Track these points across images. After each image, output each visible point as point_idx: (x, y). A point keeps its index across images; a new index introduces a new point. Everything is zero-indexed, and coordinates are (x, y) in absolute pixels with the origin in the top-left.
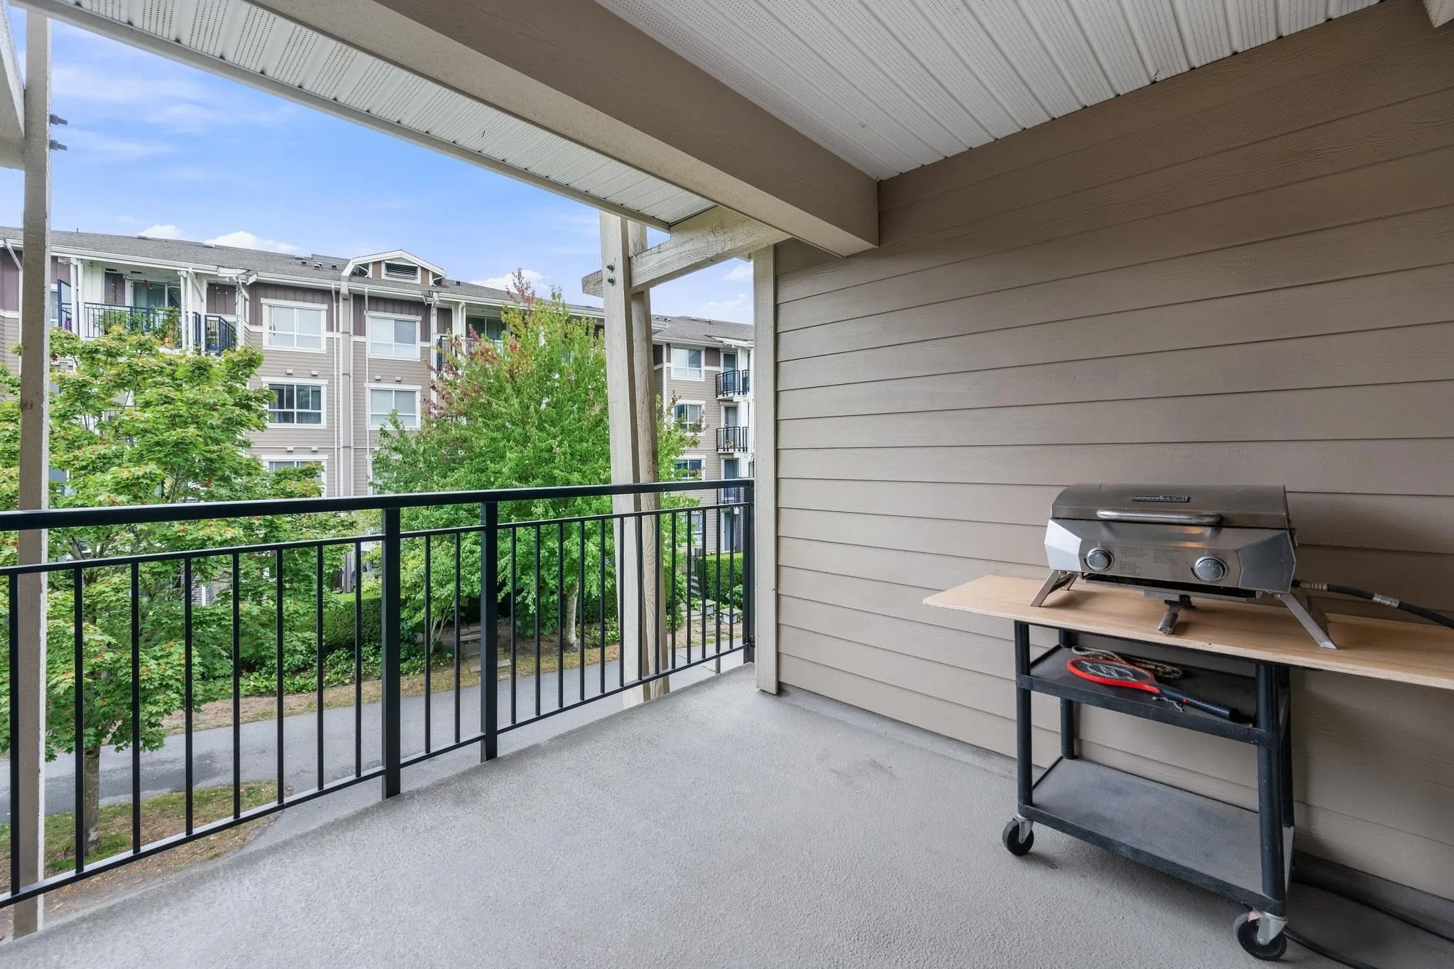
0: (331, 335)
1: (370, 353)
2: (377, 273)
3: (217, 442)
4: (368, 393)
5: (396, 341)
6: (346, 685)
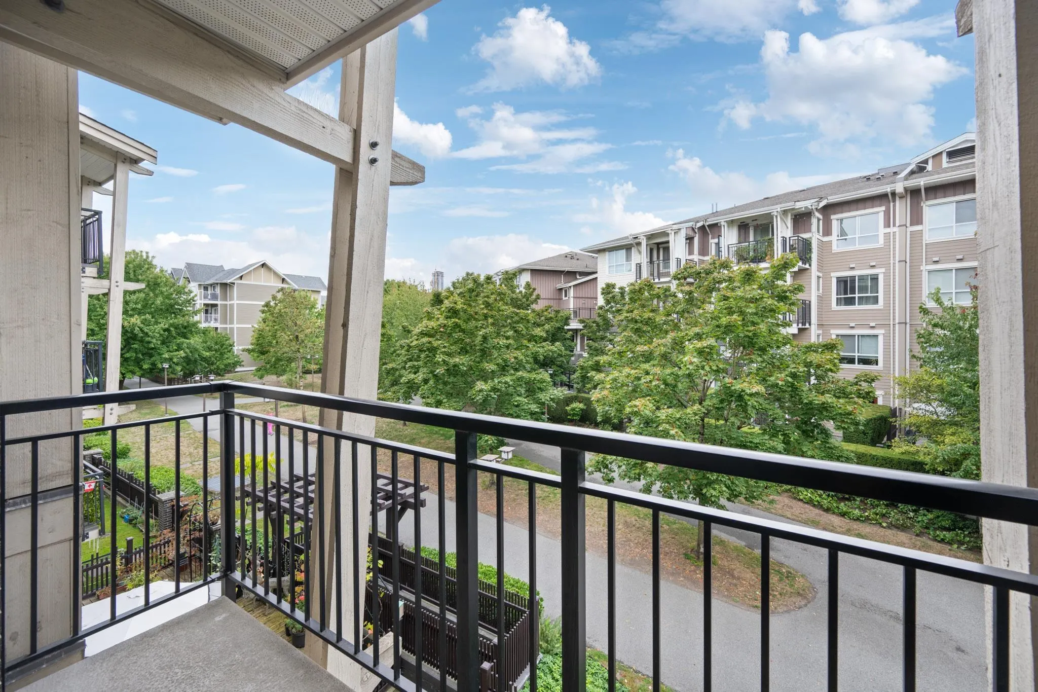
0: (887, 230)
1: (928, 238)
2: (938, 165)
3: (754, 324)
4: (925, 275)
5: (957, 221)
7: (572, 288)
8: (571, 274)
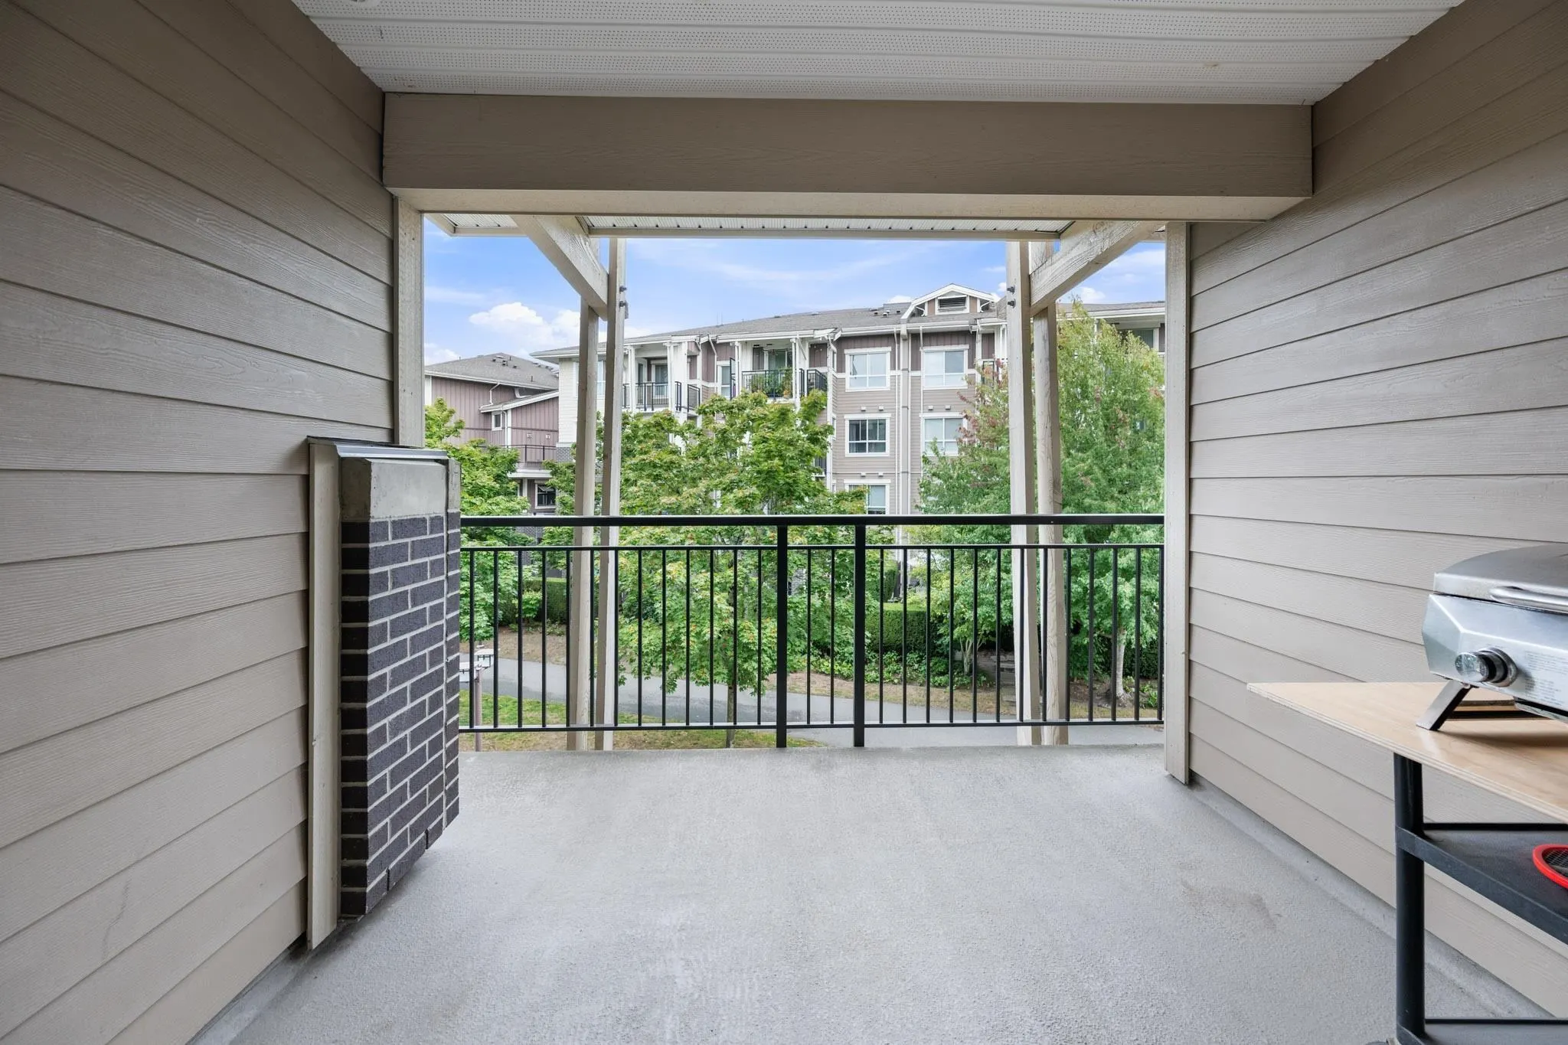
0: (894, 373)
1: (926, 385)
2: (931, 310)
3: (793, 470)
4: (922, 422)
5: (947, 371)
6: (895, 684)
7: (510, 413)
8: (508, 391)
